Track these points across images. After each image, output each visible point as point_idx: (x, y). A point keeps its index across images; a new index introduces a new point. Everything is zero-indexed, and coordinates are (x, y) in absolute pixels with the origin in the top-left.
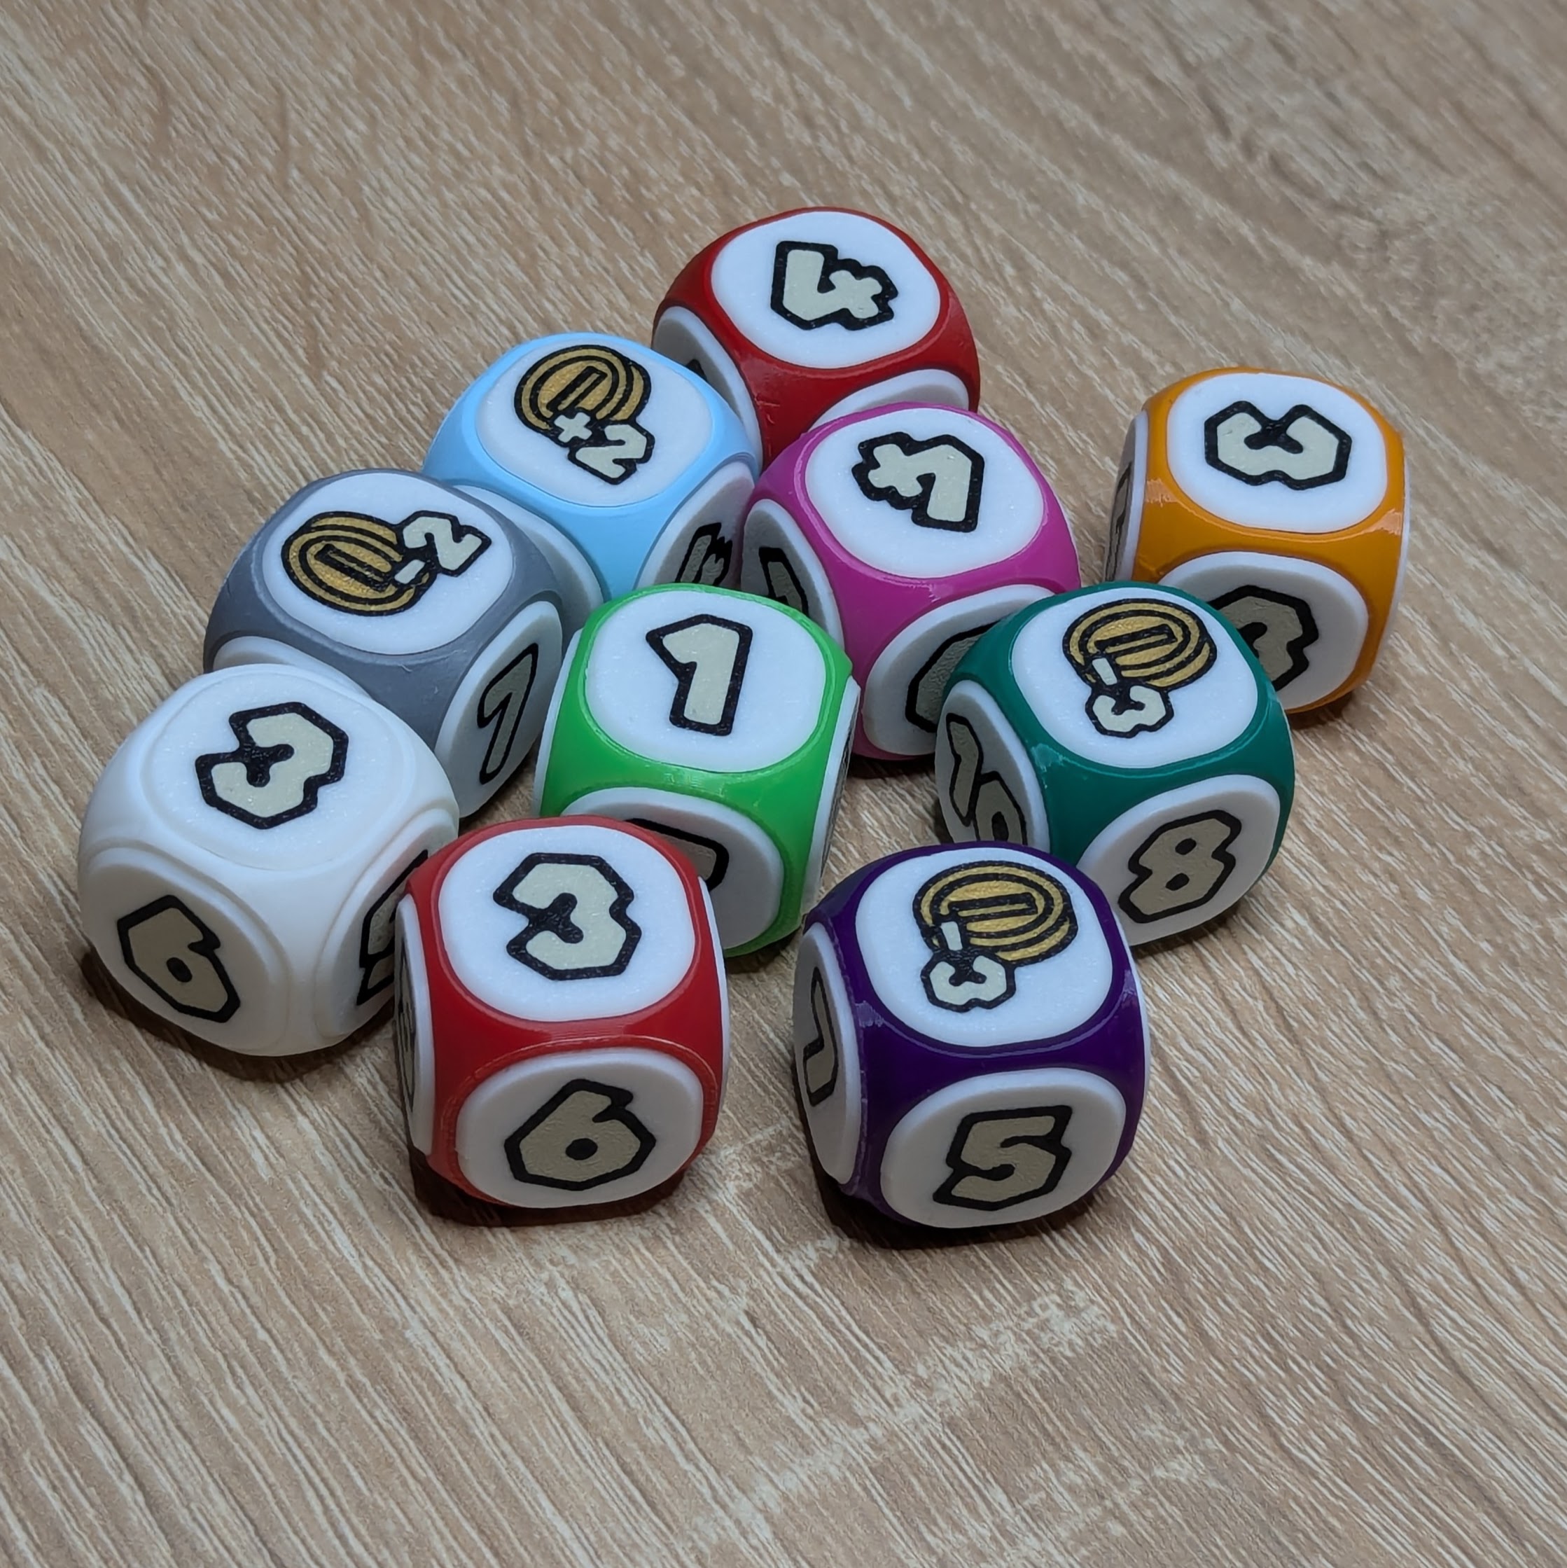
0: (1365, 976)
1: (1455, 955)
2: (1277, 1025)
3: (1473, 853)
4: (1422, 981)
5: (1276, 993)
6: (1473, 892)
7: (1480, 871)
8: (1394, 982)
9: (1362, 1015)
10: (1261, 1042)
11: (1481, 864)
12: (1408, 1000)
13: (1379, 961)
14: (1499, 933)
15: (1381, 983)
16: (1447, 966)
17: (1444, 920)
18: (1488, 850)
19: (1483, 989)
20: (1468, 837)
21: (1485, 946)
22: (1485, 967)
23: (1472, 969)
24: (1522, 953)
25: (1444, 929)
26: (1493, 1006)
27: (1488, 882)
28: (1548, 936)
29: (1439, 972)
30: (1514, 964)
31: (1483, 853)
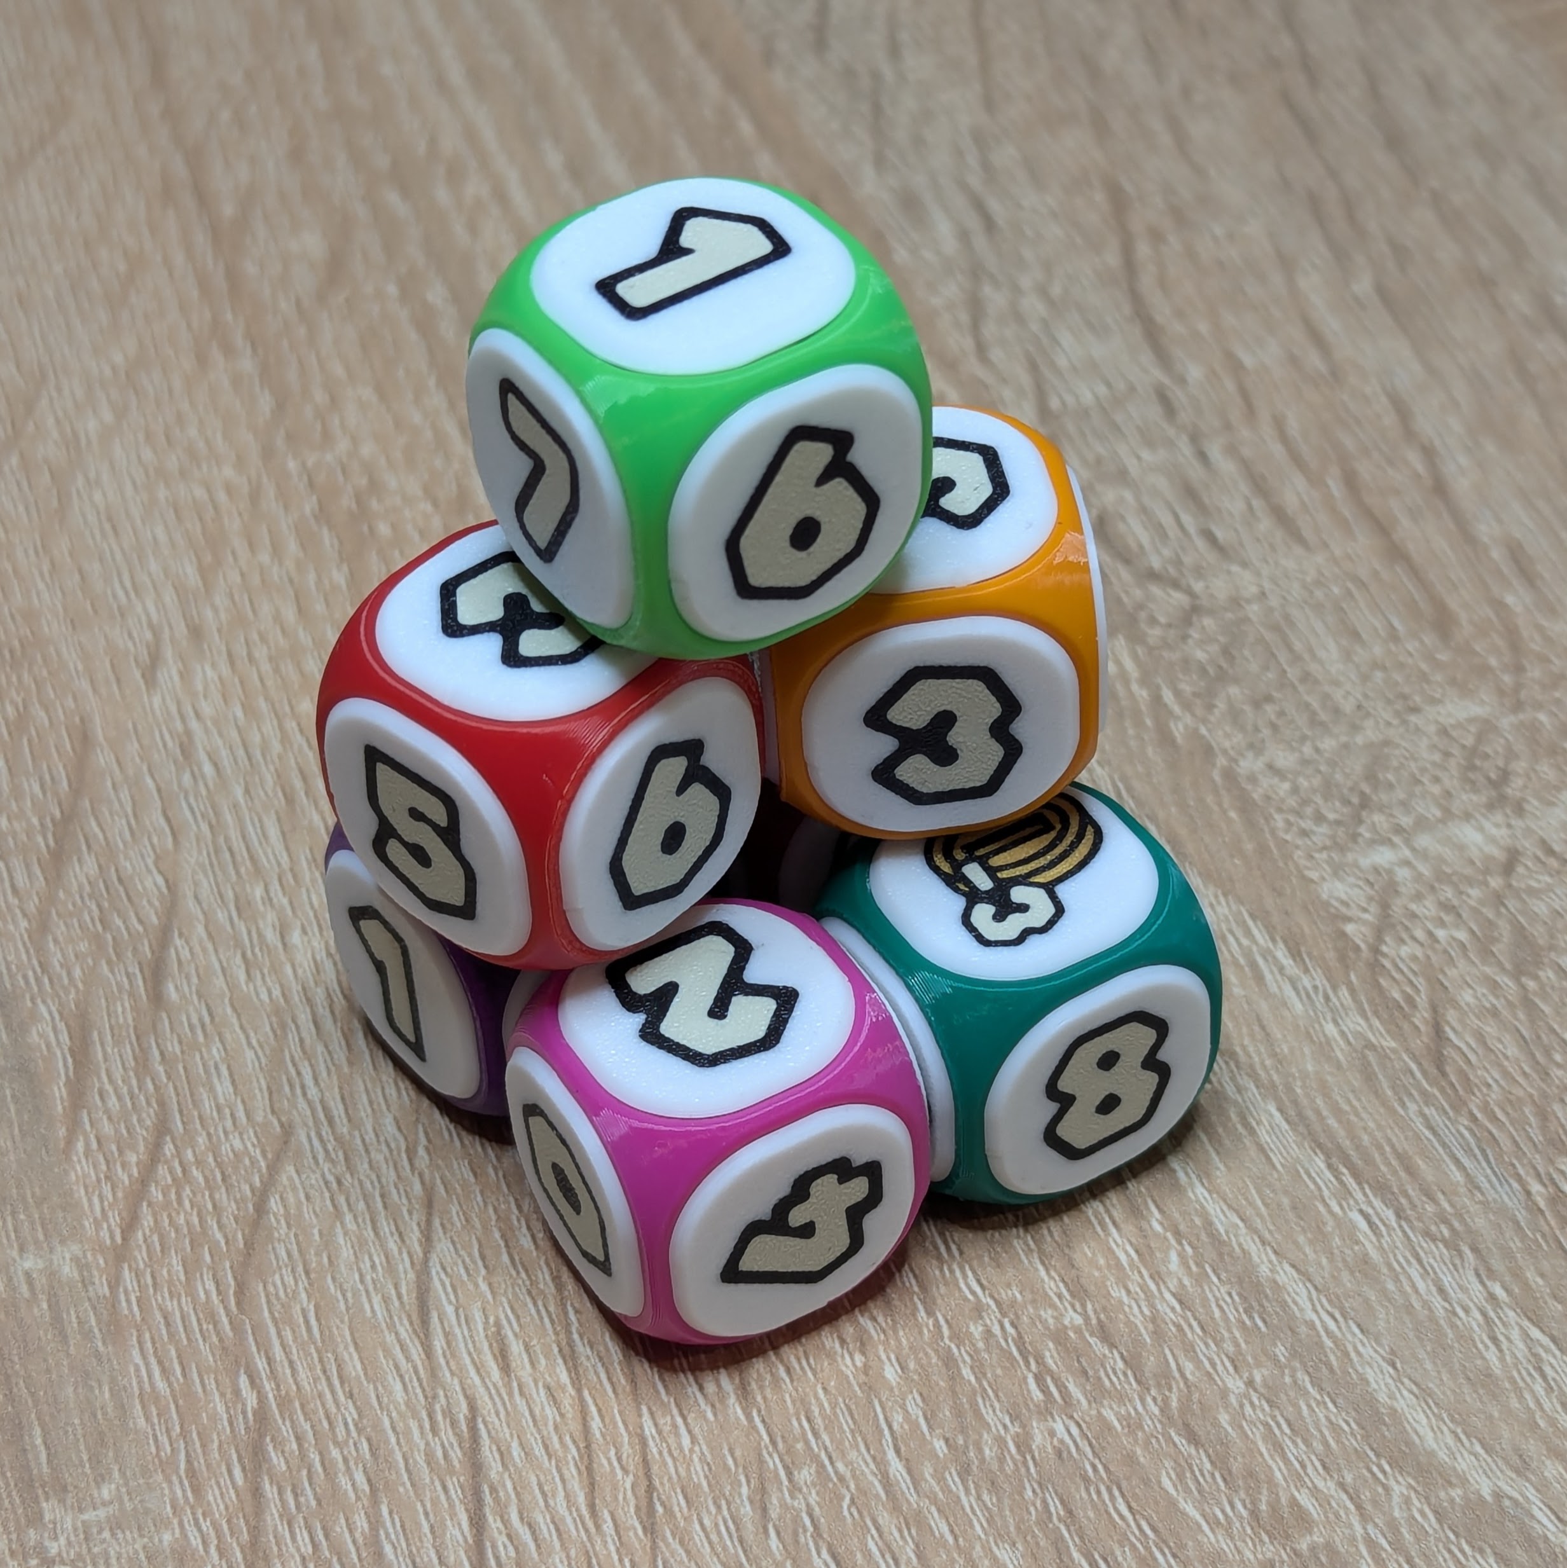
0: (774, 1462)
1: (897, 1451)
2: (638, 1509)
3: (976, 1330)
4: (842, 1479)
5: (655, 1469)
6: (954, 1377)
7: (974, 1355)
8: (805, 1475)
9: (747, 1510)
10: (608, 1527)
11: (981, 1345)
12: (813, 1498)
13: (800, 1446)
14: (963, 1431)
15: (789, 1474)
16: (881, 1464)
17: (903, 1407)
18: (996, 1329)
19: (913, 1498)
20: (978, 1310)
21: (939, 1446)
22: (928, 1471)
23: (910, 1471)
24: (983, 1461)
25: (898, 1418)
26: (915, 1521)
27: (979, 1369)
28: (1023, 1444)
29: (868, 1470)
30: (964, 1472)
31: (988, 1332)
